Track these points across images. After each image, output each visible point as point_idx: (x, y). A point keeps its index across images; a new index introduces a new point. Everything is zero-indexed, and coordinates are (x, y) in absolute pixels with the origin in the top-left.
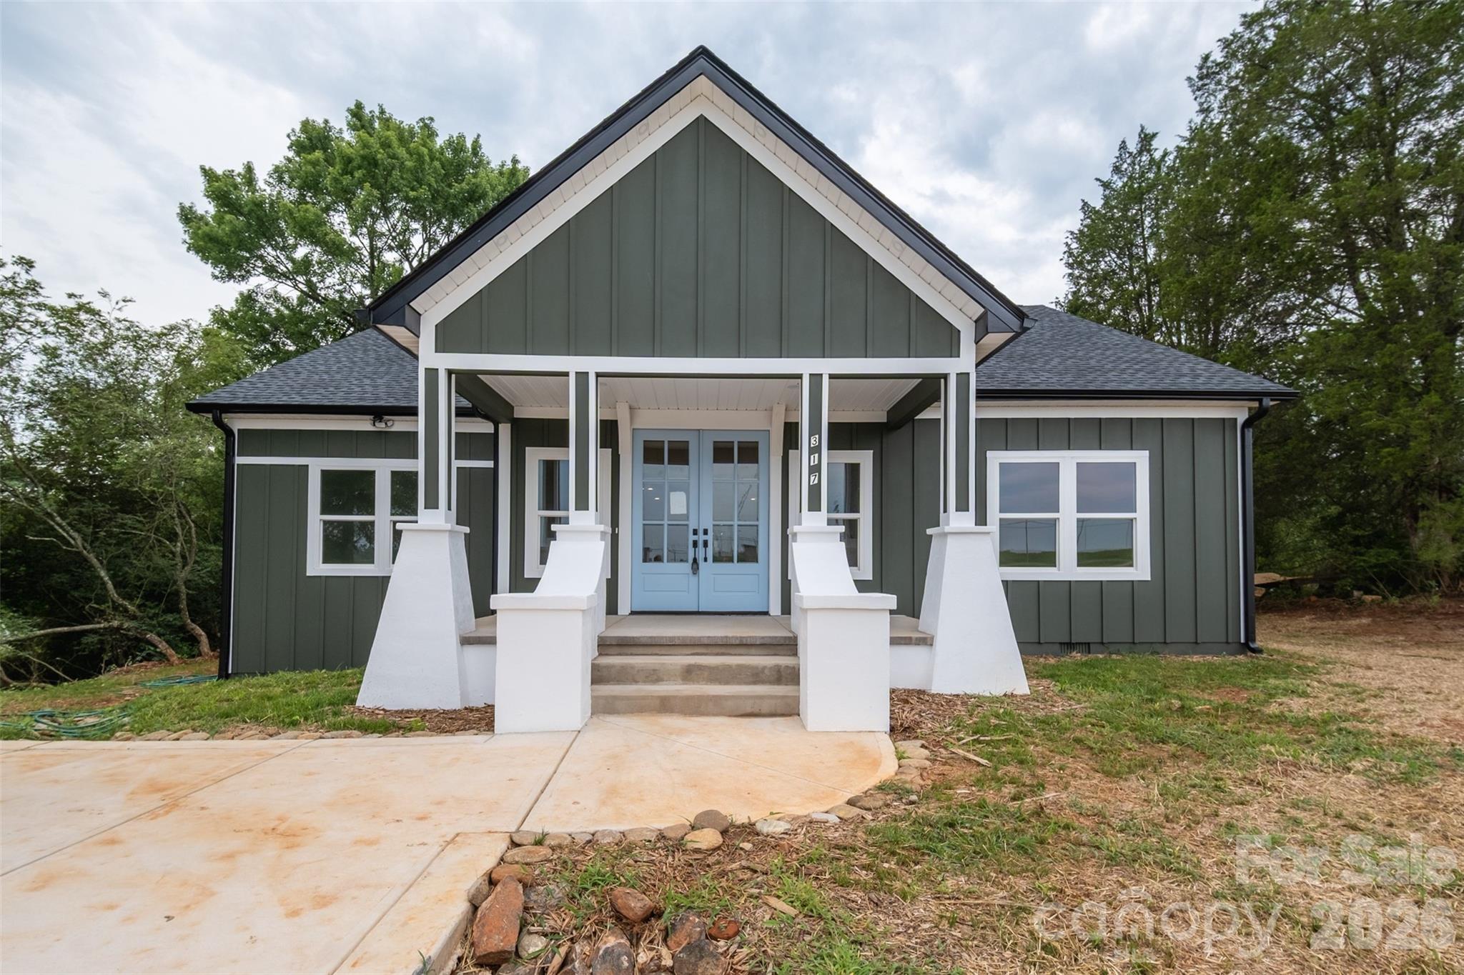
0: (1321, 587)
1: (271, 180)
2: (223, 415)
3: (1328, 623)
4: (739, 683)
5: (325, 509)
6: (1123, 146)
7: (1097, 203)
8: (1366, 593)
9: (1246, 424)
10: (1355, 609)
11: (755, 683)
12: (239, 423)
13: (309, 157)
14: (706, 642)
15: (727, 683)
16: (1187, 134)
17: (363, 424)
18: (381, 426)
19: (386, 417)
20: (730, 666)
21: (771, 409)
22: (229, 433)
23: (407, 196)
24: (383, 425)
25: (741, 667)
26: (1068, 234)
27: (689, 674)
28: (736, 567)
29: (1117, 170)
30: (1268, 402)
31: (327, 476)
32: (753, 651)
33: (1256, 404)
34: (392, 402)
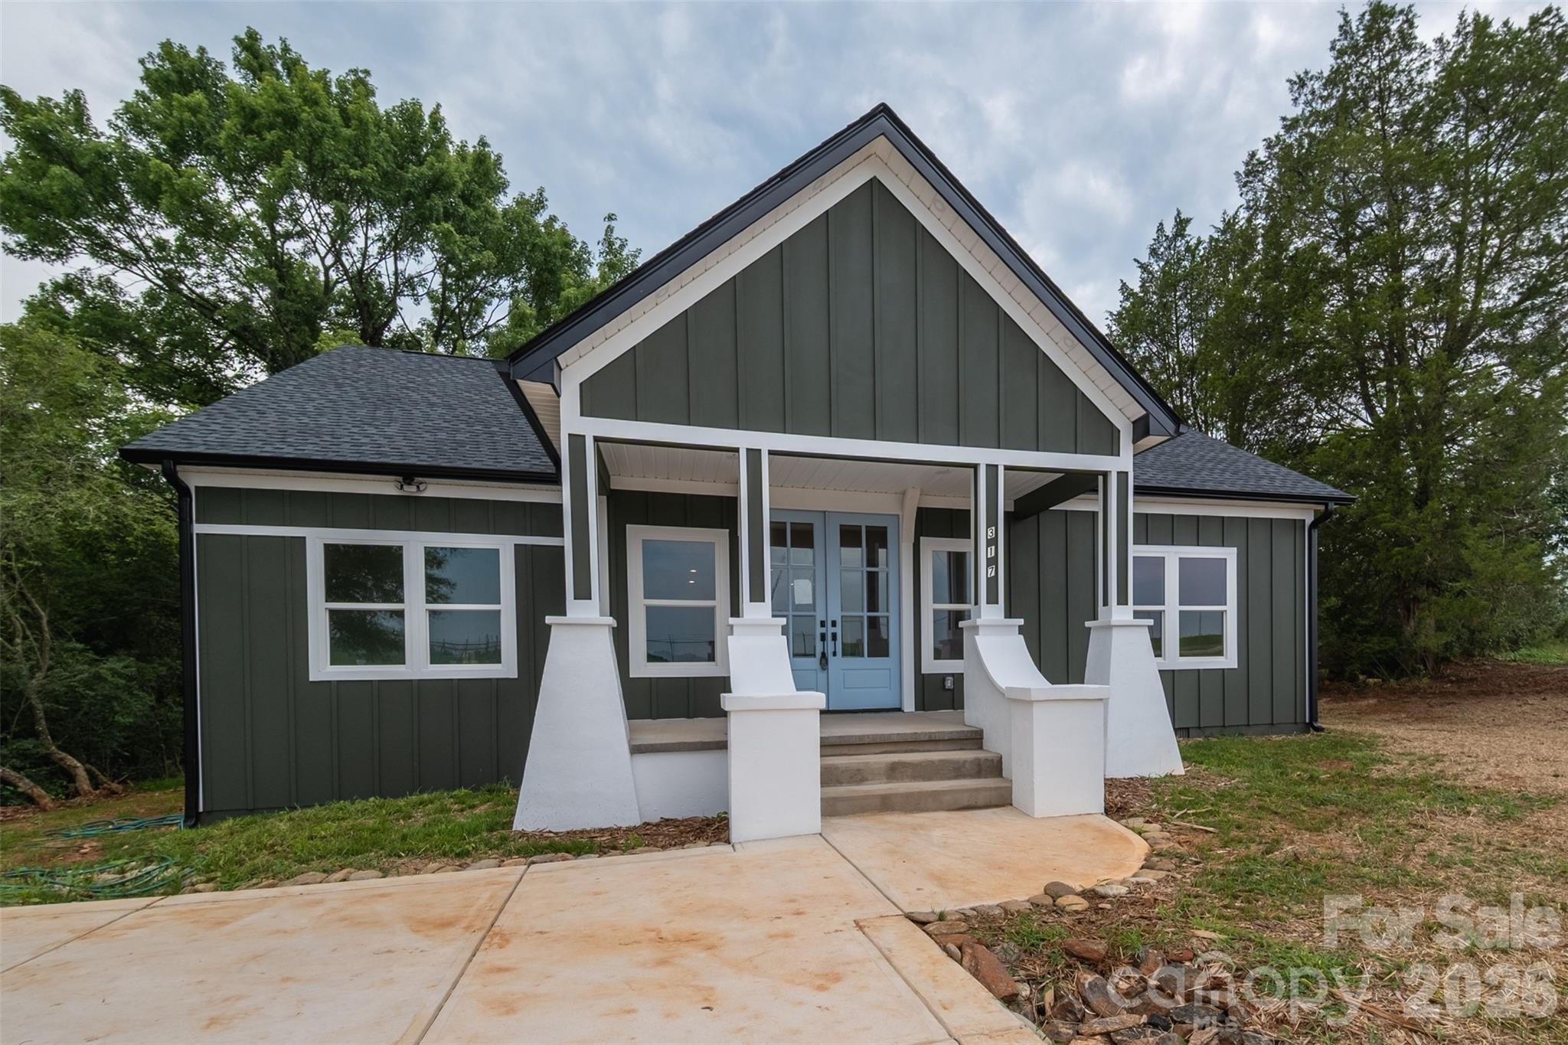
0: (1331, 672)
1: (119, 123)
2: (179, 468)
3: (1341, 705)
4: (942, 779)
5: (332, 594)
6: (1160, 228)
7: (1135, 286)
8: (1369, 677)
9: (1313, 525)
10: (1362, 692)
11: (956, 777)
12: (196, 478)
13: (185, 99)
14: (896, 740)
15: (930, 779)
16: (1221, 226)
17: (386, 487)
18: (410, 490)
19: (418, 479)
20: (932, 762)
21: (904, 493)
22: (183, 491)
23: (347, 174)
24: (413, 489)
25: (943, 763)
26: (1107, 315)
27: (893, 772)
28: (865, 662)
29: (1153, 252)
30: (1332, 506)
31: (332, 552)
32: (941, 746)
33: (1322, 508)
34: (424, 460)
